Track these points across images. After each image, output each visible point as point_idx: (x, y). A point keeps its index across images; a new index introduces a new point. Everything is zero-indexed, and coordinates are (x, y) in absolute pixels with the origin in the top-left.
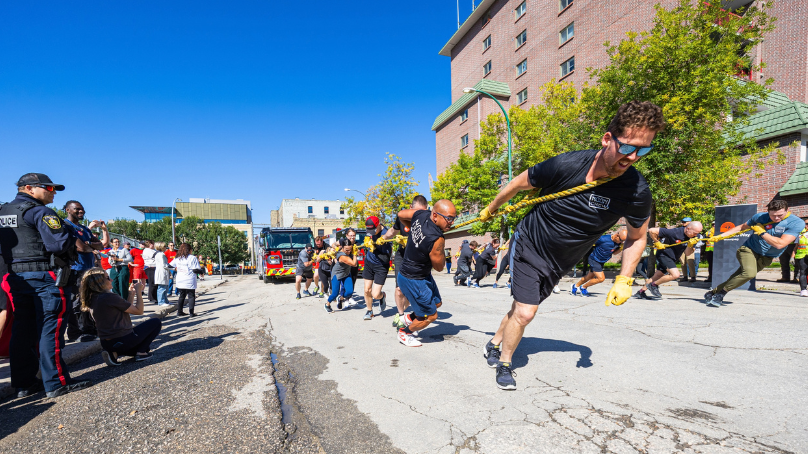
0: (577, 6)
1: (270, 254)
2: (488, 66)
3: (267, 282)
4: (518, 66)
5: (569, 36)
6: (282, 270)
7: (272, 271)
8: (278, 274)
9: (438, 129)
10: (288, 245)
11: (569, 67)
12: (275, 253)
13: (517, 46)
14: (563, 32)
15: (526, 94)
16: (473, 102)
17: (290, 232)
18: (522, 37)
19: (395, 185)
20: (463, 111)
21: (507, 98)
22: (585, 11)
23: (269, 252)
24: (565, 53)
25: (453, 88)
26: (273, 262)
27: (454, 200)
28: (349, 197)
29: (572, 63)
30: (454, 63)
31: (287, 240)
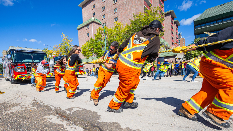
0: (118, 3)
1: (17, 65)
2: (94, 14)
3: (13, 83)
4: (103, 16)
5: (116, 11)
6: (27, 75)
7: (18, 76)
8: (24, 78)
9: (79, 29)
10: (31, 61)
11: (116, 20)
12: (21, 65)
13: (102, 10)
14: (115, 9)
15: (105, 24)
16: (90, 23)
17: (32, 53)
18: (104, 8)
19: (66, 45)
20: (87, 25)
21: (100, 25)
22: (120, 5)
23: (16, 64)
24: (116, 15)
25: (83, 18)
26: (19, 71)
27: (90, 52)
28: (45, 48)
29: (117, 18)
30: (83, 10)
31: (30, 58)
